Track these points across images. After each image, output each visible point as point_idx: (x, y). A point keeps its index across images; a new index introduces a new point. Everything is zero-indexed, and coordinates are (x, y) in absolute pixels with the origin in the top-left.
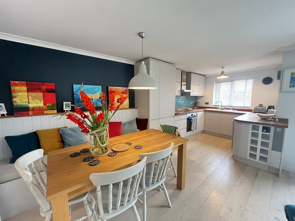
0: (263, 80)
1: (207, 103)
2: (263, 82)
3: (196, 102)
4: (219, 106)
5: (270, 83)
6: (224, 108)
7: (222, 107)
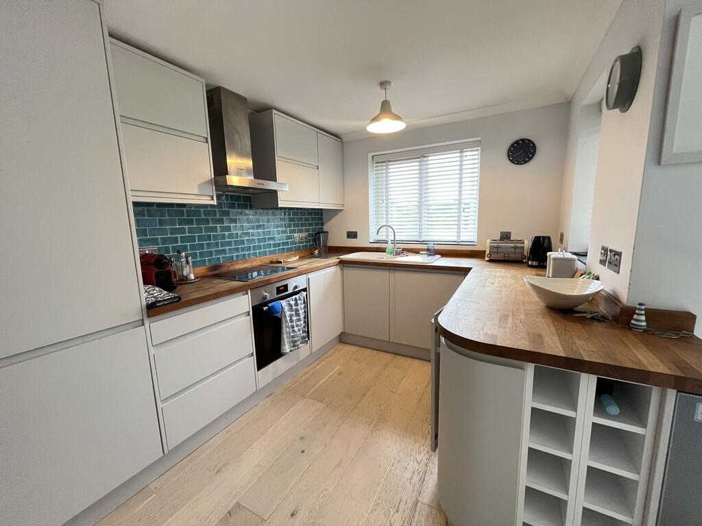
0: (509, 150)
1: (352, 235)
2: (509, 156)
3: (319, 233)
4: (386, 242)
5: (530, 159)
6: (404, 250)
7: (398, 246)
